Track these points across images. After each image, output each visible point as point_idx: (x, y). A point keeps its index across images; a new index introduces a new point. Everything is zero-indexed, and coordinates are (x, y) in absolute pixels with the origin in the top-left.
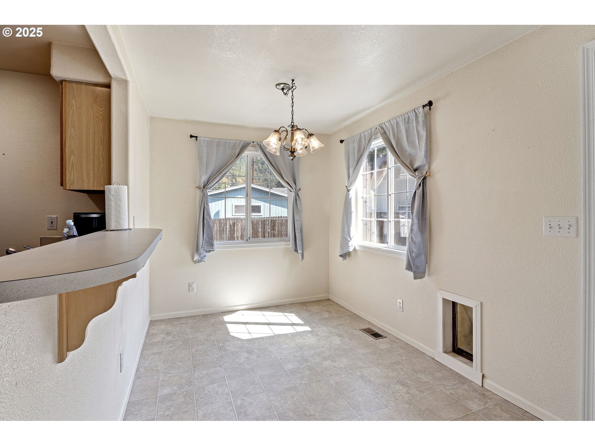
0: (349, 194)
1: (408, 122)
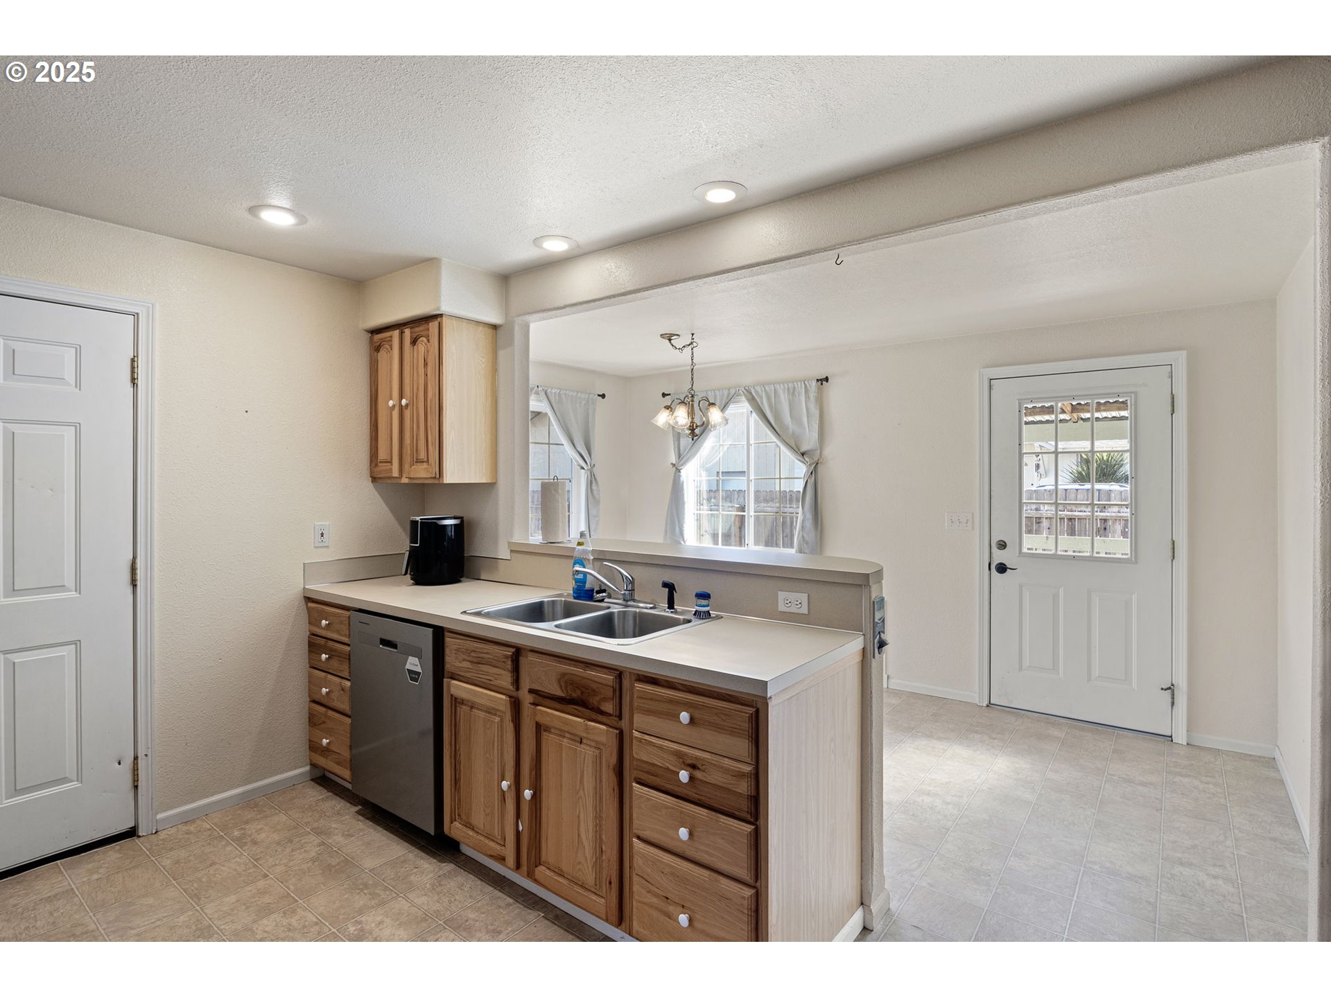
0: (680, 476)
1: (793, 394)
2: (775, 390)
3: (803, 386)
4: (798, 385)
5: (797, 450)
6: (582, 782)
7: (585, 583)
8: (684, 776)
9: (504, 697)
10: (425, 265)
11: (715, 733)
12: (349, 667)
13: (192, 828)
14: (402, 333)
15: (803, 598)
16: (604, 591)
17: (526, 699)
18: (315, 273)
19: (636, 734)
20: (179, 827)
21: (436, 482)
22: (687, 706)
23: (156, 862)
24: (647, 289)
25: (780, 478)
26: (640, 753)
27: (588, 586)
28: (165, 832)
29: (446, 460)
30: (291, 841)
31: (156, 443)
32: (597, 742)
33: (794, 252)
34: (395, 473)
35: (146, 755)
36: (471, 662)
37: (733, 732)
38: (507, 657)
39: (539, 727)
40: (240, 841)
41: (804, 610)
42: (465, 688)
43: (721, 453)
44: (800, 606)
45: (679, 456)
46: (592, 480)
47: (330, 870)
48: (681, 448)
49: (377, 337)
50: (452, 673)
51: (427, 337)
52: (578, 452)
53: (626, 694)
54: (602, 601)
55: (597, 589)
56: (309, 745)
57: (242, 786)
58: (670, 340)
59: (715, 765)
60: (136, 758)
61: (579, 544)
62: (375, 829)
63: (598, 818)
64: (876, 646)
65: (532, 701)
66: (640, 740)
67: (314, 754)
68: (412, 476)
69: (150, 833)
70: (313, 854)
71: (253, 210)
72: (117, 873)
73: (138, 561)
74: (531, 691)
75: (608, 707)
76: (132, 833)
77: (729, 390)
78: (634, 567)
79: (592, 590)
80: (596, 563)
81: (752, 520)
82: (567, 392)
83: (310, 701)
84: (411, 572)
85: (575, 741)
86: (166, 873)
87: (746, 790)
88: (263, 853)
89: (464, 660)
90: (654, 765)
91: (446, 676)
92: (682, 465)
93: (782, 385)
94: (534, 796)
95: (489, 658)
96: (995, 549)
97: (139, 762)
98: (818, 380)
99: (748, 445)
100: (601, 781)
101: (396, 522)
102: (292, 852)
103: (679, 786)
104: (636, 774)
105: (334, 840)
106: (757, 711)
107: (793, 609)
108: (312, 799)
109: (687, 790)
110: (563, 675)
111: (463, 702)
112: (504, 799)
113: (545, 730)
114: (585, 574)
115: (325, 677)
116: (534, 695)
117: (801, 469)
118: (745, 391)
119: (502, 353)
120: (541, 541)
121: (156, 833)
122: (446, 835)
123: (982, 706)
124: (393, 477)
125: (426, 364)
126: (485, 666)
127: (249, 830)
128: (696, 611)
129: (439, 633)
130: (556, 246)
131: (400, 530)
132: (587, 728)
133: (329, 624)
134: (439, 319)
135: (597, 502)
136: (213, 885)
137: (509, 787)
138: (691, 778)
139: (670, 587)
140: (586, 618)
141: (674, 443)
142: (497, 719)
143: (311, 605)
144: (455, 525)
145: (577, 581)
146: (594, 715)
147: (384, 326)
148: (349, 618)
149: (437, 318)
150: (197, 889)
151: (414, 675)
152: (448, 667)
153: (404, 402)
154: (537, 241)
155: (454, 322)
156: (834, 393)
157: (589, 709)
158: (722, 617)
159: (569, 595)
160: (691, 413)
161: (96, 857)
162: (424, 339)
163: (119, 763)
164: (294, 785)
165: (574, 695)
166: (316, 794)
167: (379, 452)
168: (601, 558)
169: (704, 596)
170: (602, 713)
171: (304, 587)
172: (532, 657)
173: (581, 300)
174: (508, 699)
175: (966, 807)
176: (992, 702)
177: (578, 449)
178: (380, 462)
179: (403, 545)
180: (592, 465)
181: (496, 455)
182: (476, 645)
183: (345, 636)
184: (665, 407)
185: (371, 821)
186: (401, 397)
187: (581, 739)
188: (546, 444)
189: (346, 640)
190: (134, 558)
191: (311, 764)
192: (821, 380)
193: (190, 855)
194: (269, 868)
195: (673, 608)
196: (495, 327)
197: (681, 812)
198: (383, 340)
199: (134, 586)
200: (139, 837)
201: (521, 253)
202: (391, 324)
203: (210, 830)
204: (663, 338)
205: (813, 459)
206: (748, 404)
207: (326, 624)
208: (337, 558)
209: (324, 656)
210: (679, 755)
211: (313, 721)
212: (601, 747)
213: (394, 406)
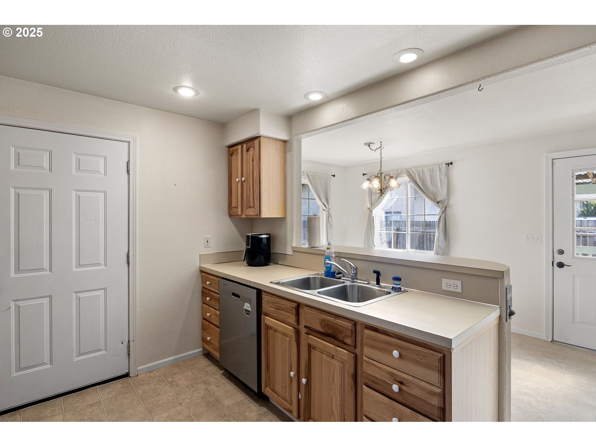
2: (422, 170)
3: (438, 167)
4: (435, 167)
5: (434, 200)
6: (333, 379)
7: (331, 268)
8: (395, 388)
9: (291, 328)
10: (253, 112)
11: (415, 365)
12: (219, 305)
13: (152, 375)
14: (242, 146)
15: (459, 283)
16: (341, 273)
17: (303, 331)
18: (205, 121)
19: (365, 358)
20: (147, 373)
21: (258, 217)
22: (397, 347)
23: (136, 391)
24: (363, 115)
25: (425, 215)
26: (367, 369)
27: (332, 270)
28: (141, 376)
29: (263, 206)
30: (193, 386)
31: (137, 199)
32: (342, 359)
33: (452, 86)
34: (240, 213)
35: (133, 340)
36: (275, 308)
37: (427, 366)
38: (293, 308)
39: (309, 346)
40: (171, 384)
41: (459, 290)
42: (272, 321)
43: (393, 202)
44: (456, 287)
45: (372, 204)
46: (329, 216)
47: (209, 405)
48: (373, 200)
49: (231, 149)
50: (265, 312)
51: (254, 147)
52: (322, 202)
53: (359, 335)
54: (340, 278)
55: (337, 272)
56: (202, 339)
57: (174, 356)
58: (369, 146)
59: (415, 384)
60: (129, 341)
61: (328, 249)
62: (230, 384)
63: (343, 400)
64: (508, 314)
65: (306, 332)
66: (367, 362)
67: (204, 343)
68: (247, 214)
69: (135, 375)
70: (202, 395)
71: (175, 89)
72: (119, 395)
73: (130, 253)
74: (305, 327)
75: (349, 341)
76: (127, 375)
77: (397, 170)
78: (356, 261)
79: (335, 273)
80: (336, 258)
81: (409, 236)
82: (317, 174)
83: (202, 318)
84: (246, 260)
85: (330, 356)
86: (139, 397)
87: (437, 403)
88: (180, 391)
89: (271, 307)
90: (376, 377)
91: (262, 313)
92: (373, 208)
93: (426, 167)
94: (307, 382)
95: (284, 307)
96: (556, 254)
97: (130, 344)
98: (446, 164)
99: (407, 198)
100: (344, 381)
101: (240, 236)
102: (193, 392)
103: (392, 393)
104: (365, 381)
105: (212, 388)
106: (444, 356)
107: (452, 289)
108: (203, 365)
109: (397, 396)
110: (323, 320)
111: (271, 328)
112: (292, 381)
113: (313, 348)
114: (331, 264)
115: (209, 308)
116: (307, 329)
117: (437, 210)
118: (406, 171)
119: (288, 154)
120: (308, 246)
121: (137, 376)
122: (263, 393)
123: (548, 342)
124: (239, 215)
125: (253, 161)
126: (281, 311)
127: (175, 379)
128: (393, 287)
129: (259, 292)
130: (316, 97)
131: (242, 240)
132: (336, 351)
133: (210, 283)
134: (259, 139)
135: (331, 227)
136: (158, 406)
137: (294, 375)
138: (400, 389)
139: (378, 274)
140: (333, 288)
141: (369, 198)
142: (288, 339)
143: (203, 274)
144: (267, 238)
145: (326, 268)
146: (340, 344)
147: (234, 144)
148: (219, 281)
149: (258, 138)
150: (151, 407)
151: (248, 312)
152: (263, 310)
153: (243, 179)
154: (306, 96)
155: (266, 139)
156: (455, 170)
157: (338, 340)
158: (408, 291)
159: (322, 274)
160: (381, 182)
161: (112, 386)
162: (252, 149)
163: (122, 344)
164: (196, 357)
165: (329, 332)
166: (204, 362)
167: (232, 203)
168: (339, 256)
169: (398, 279)
170: (345, 344)
171: (200, 266)
172: (306, 309)
173: (328, 125)
174: (294, 329)
175: (551, 405)
176: (554, 339)
177: (323, 201)
178: (233, 208)
179: (243, 247)
180: (329, 209)
181: (286, 204)
182: (278, 300)
183: (217, 290)
184: (367, 180)
185: (228, 379)
186: (242, 177)
187: (333, 356)
188: (307, 199)
189: (217, 291)
190: (129, 251)
191: (203, 348)
192: (448, 164)
193: (150, 389)
194: (183, 400)
195: (379, 284)
196: (285, 142)
197: (393, 408)
198: (234, 150)
199: (129, 264)
200: (130, 377)
201: (298, 103)
202: (238, 143)
203: (159, 376)
204: (366, 145)
205: (444, 205)
206: (408, 178)
207: (209, 283)
208: (215, 252)
209: (208, 298)
210: (392, 375)
211: (204, 328)
212: (344, 362)
213: (239, 181)
